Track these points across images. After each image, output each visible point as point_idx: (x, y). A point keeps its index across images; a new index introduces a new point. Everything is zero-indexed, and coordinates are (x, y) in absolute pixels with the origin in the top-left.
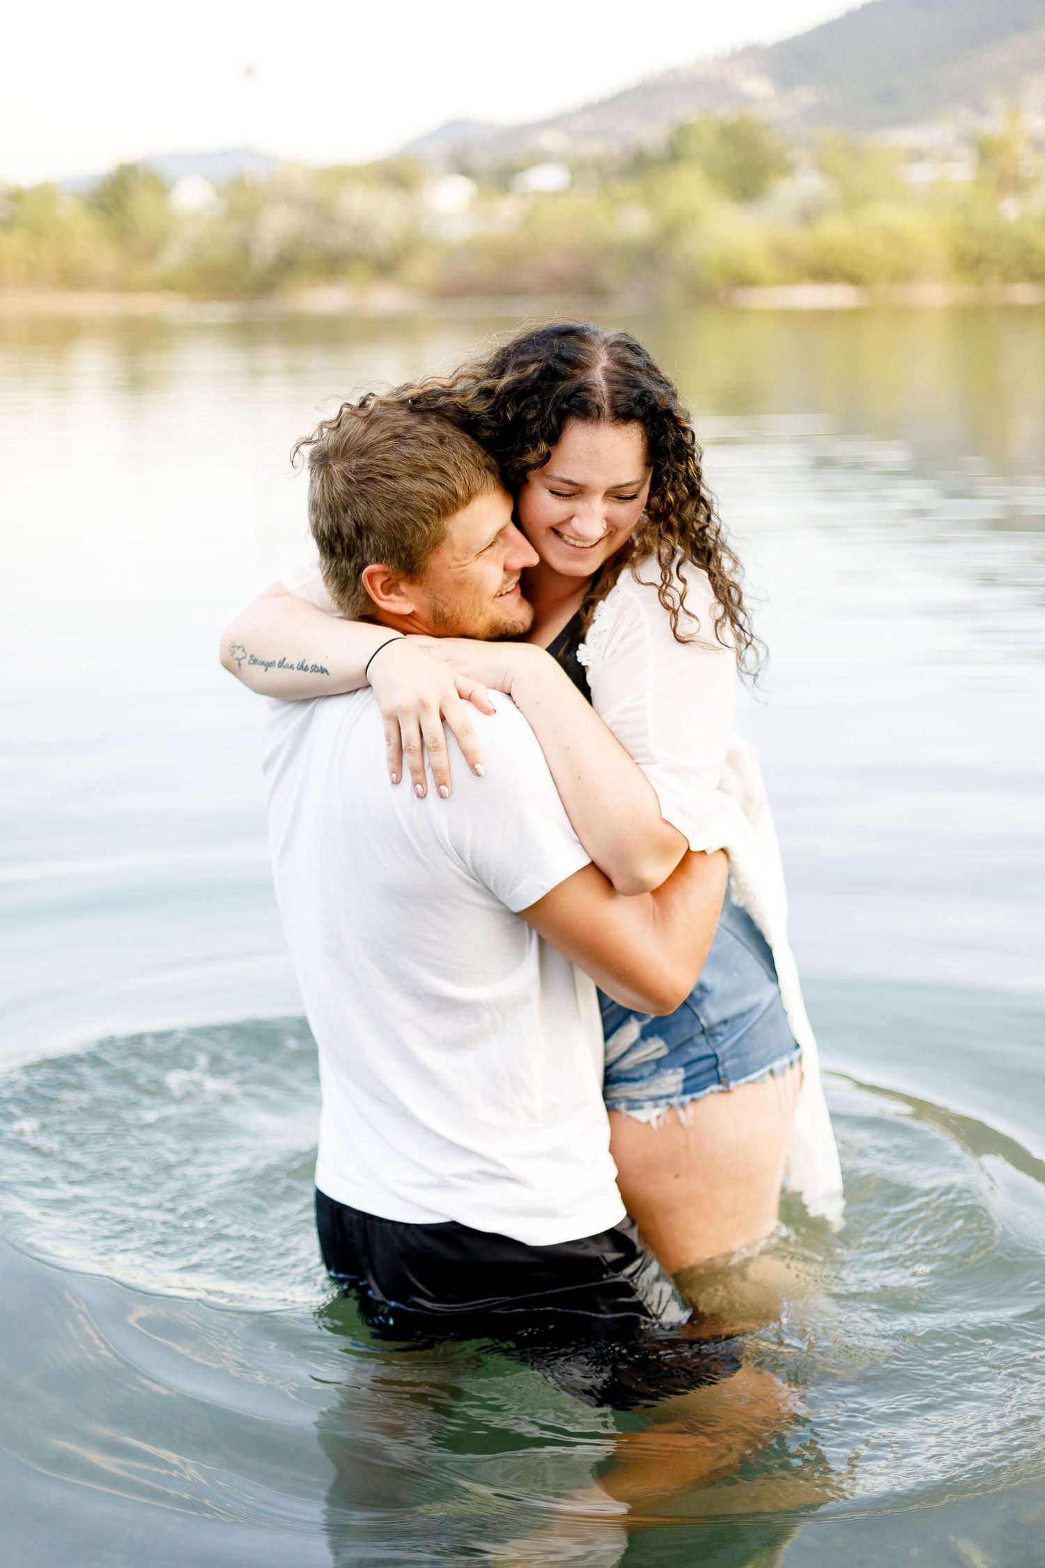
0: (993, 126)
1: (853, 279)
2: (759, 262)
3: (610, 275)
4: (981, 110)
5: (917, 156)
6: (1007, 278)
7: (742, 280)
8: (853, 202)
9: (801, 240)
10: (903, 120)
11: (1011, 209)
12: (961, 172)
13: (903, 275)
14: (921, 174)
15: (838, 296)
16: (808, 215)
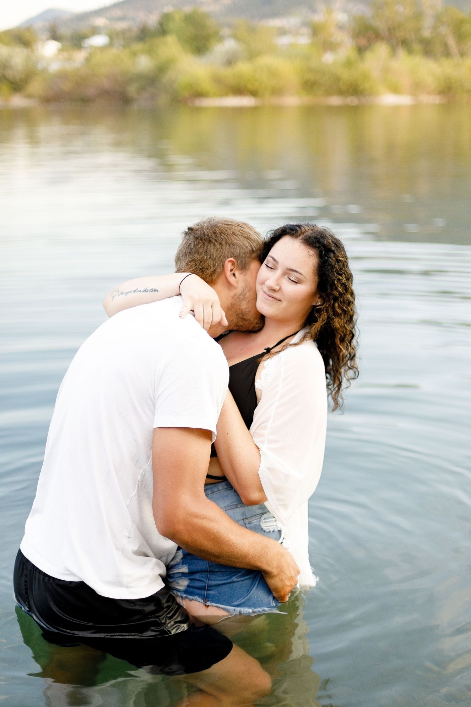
0: (318, 18)
1: (254, 93)
2: (206, 85)
3: (132, 90)
4: (313, 10)
5: (283, 32)
6: (328, 93)
7: (200, 94)
8: (252, 56)
9: (228, 73)
10: (275, 15)
11: (329, 58)
12: (304, 40)
13: (277, 91)
14: (284, 41)
15: (246, 101)
16: (230, 62)
